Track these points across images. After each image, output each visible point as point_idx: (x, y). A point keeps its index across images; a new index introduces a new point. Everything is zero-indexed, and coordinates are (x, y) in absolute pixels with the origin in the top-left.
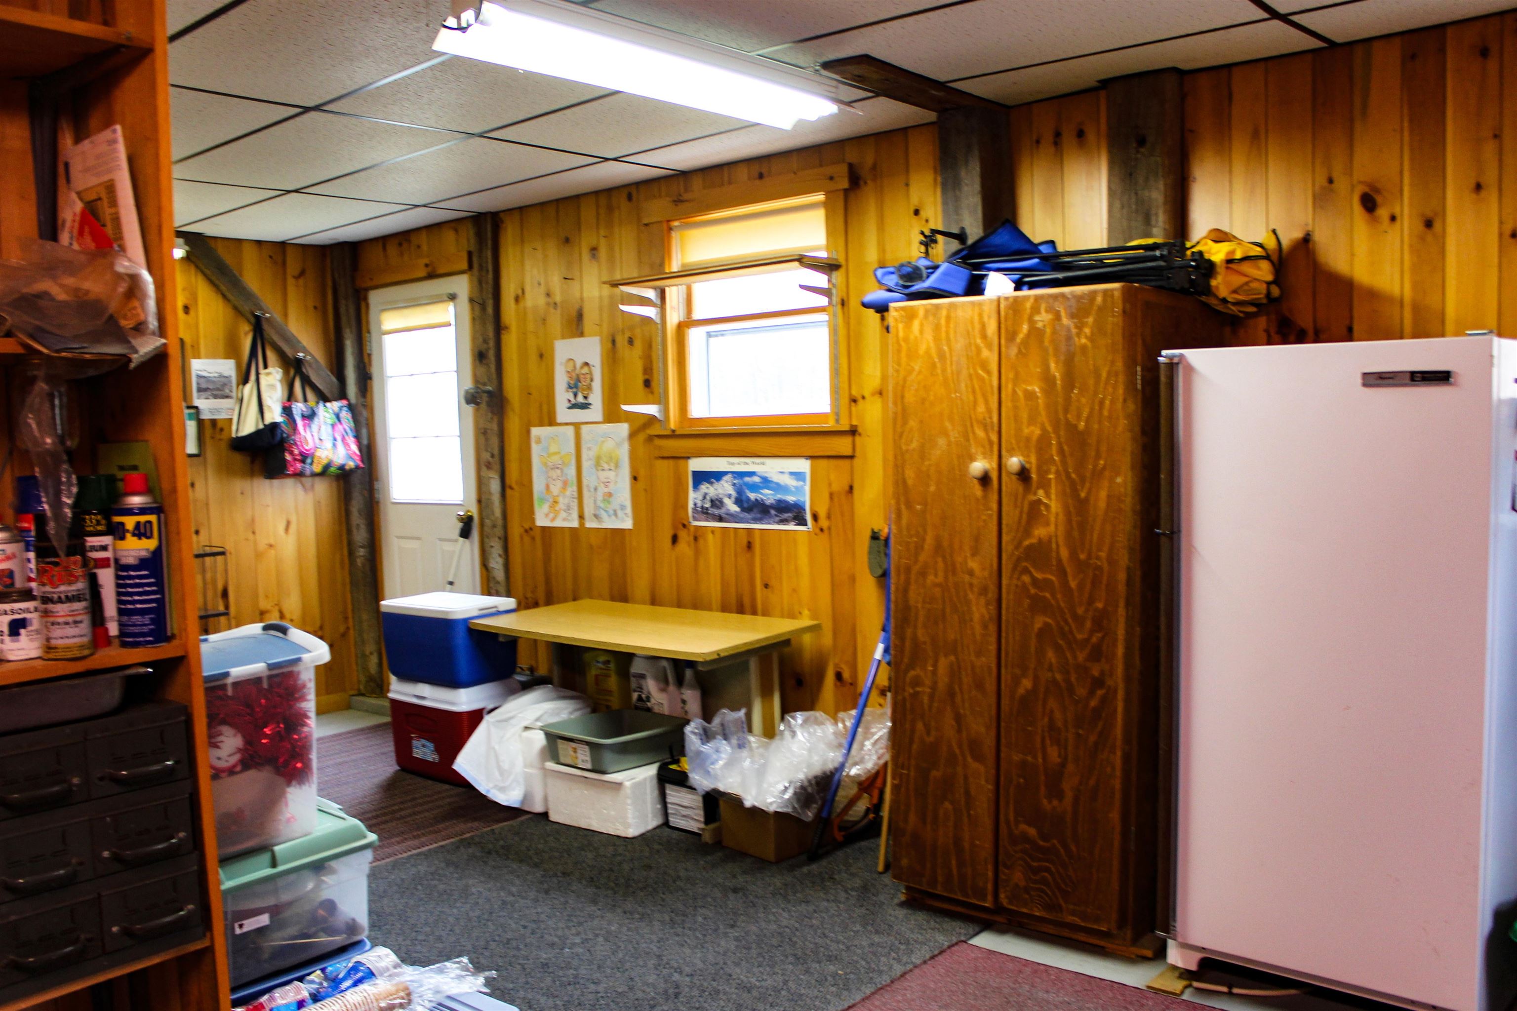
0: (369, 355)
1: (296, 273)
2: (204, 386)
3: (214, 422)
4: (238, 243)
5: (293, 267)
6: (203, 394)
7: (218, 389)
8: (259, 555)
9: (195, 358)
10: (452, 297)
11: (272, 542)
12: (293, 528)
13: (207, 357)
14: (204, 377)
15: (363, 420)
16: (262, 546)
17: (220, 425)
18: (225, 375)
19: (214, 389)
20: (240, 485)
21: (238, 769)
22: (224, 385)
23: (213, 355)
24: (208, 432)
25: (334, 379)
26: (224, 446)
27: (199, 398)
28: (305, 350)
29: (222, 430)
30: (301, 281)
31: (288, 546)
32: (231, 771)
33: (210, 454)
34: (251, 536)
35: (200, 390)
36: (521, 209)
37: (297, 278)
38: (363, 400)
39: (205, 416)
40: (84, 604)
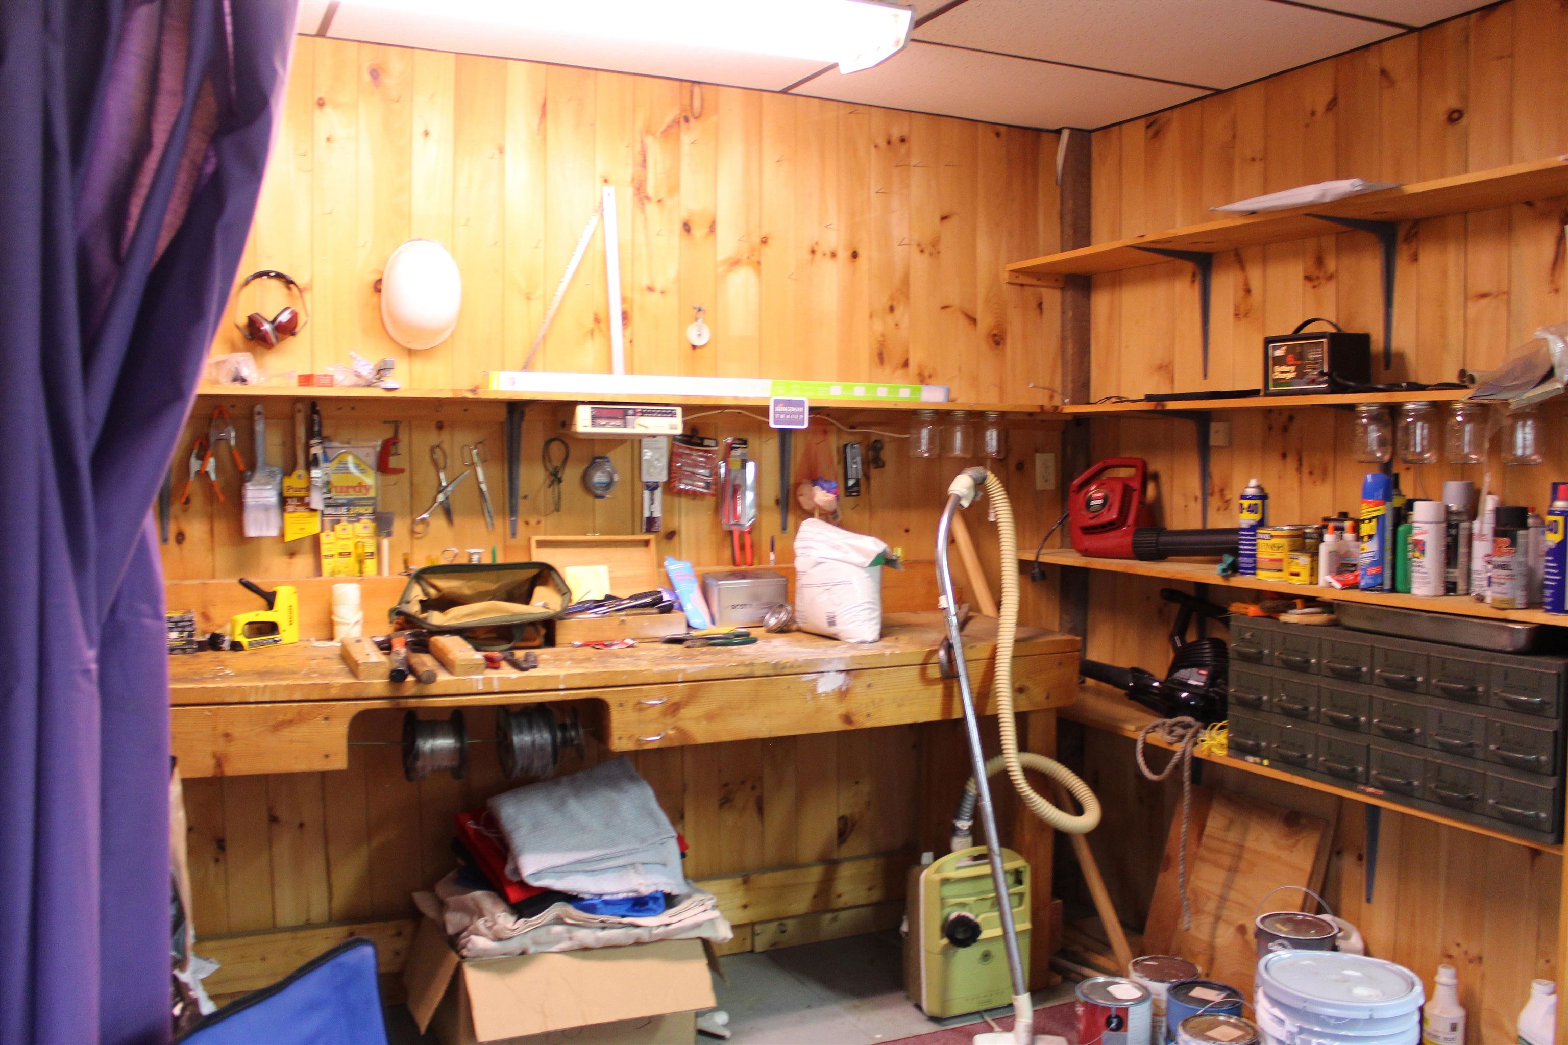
40: (1507, 572)
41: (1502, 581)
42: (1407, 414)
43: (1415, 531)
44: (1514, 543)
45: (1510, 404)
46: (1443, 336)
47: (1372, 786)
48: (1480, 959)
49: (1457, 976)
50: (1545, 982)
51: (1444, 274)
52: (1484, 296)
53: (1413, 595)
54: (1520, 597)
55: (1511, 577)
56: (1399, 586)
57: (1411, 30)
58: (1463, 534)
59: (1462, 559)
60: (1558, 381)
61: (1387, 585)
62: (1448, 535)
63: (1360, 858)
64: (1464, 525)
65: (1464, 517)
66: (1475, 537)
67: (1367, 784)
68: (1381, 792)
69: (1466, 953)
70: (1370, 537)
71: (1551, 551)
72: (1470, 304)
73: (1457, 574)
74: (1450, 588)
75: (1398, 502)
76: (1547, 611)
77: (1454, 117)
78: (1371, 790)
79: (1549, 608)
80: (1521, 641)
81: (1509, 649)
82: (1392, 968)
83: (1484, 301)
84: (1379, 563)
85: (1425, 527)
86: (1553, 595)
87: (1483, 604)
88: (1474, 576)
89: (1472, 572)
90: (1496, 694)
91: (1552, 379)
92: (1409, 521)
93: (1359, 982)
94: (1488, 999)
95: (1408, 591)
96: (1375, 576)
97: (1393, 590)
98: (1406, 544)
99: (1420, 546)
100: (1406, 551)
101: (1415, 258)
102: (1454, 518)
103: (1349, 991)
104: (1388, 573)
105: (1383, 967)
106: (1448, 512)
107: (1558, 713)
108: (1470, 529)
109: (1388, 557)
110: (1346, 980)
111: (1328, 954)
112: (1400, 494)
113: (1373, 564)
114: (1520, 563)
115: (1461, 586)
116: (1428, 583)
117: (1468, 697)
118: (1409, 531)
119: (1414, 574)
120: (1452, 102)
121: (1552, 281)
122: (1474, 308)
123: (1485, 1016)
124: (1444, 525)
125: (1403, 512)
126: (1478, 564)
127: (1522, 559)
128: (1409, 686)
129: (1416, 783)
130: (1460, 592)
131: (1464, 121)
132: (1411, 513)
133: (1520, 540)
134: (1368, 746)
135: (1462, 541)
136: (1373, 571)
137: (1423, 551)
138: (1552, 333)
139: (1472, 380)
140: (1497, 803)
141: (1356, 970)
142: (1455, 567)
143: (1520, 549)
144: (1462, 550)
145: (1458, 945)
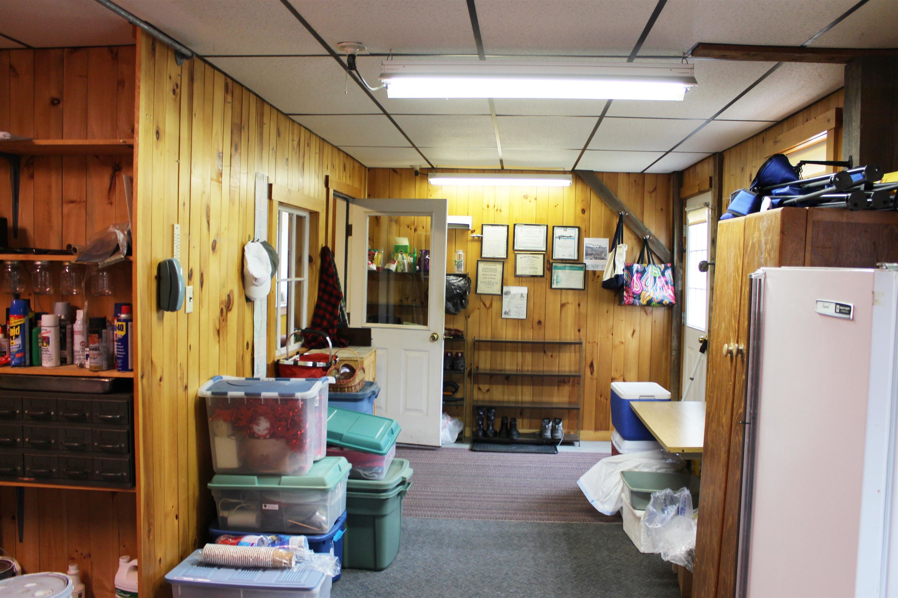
0: (685, 238)
1: (651, 190)
2: (589, 252)
3: (594, 272)
4: (615, 174)
5: (649, 186)
6: (589, 257)
7: (598, 255)
8: (614, 347)
9: (586, 237)
10: (707, 205)
11: (623, 341)
12: (636, 334)
13: (593, 237)
14: (590, 248)
15: (679, 276)
16: (617, 342)
17: (597, 274)
18: (603, 247)
19: (595, 254)
20: (605, 307)
21: (268, 437)
22: (602, 252)
23: (598, 236)
24: (591, 276)
25: (669, 252)
26: (599, 285)
27: (586, 259)
28: (650, 235)
29: (598, 277)
30: (653, 194)
31: (633, 344)
32: (265, 437)
33: (590, 289)
34: (611, 336)
35: (586, 255)
36: (729, 149)
37: (651, 193)
38: (681, 264)
39: (590, 268)
40: (98, 352)
41: (96, 357)
42: (36, 267)
43: (42, 332)
44: (100, 336)
45: (99, 265)
46: (49, 221)
47: (27, 477)
48: (90, 555)
49: (78, 568)
50: (125, 557)
51: (50, 187)
52: (72, 202)
53: (43, 367)
54: (105, 364)
55: (99, 354)
56: (34, 362)
57: (29, 47)
58: (68, 332)
59: (68, 345)
60: (121, 254)
61: (28, 362)
62: (61, 332)
63: (13, 518)
64: (69, 327)
65: (68, 322)
66: (75, 333)
67: (24, 475)
68: (33, 479)
69: (82, 554)
70: (17, 336)
71: (119, 340)
72: (65, 206)
73: (67, 353)
74: (63, 361)
75: (31, 315)
76: (119, 371)
77: (55, 102)
78: (27, 479)
79: (120, 369)
80: (107, 387)
81: (101, 392)
82: (52, 575)
83: (72, 205)
84: (22, 350)
85: (49, 329)
86: (122, 362)
87: (83, 369)
88: (75, 354)
89: (75, 351)
90: (96, 416)
91: (118, 252)
92: (38, 326)
93: (37, 589)
94: (95, 575)
95: (40, 365)
96: (20, 358)
97: (31, 365)
98: (37, 338)
99: (47, 340)
100: (37, 343)
101: (32, 177)
102: (63, 323)
103: (33, 595)
104: (28, 356)
105: (47, 576)
106: (60, 320)
107: (129, 422)
108: (72, 328)
109: (27, 347)
110: (28, 590)
111: (12, 579)
112: (31, 311)
113: (18, 352)
114: (104, 347)
115: (69, 360)
116: (52, 359)
117: (82, 419)
118: (40, 331)
119: (43, 355)
120: (54, 93)
121: (109, 198)
122: (66, 208)
123: (94, 584)
124: (59, 327)
125: (33, 321)
126: (77, 347)
127: (104, 344)
128: (47, 418)
129: (54, 470)
130: (68, 363)
131: (61, 106)
132: (40, 321)
133: (104, 335)
134: (23, 454)
135: (68, 335)
136: (19, 355)
137: (48, 343)
138: (118, 229)
139: (75, 250)
140: (101, 473)
141: (32, 583)
142: (65, 349)
143: (104, 339)
144: (68, 340)
145: (77, 551)
